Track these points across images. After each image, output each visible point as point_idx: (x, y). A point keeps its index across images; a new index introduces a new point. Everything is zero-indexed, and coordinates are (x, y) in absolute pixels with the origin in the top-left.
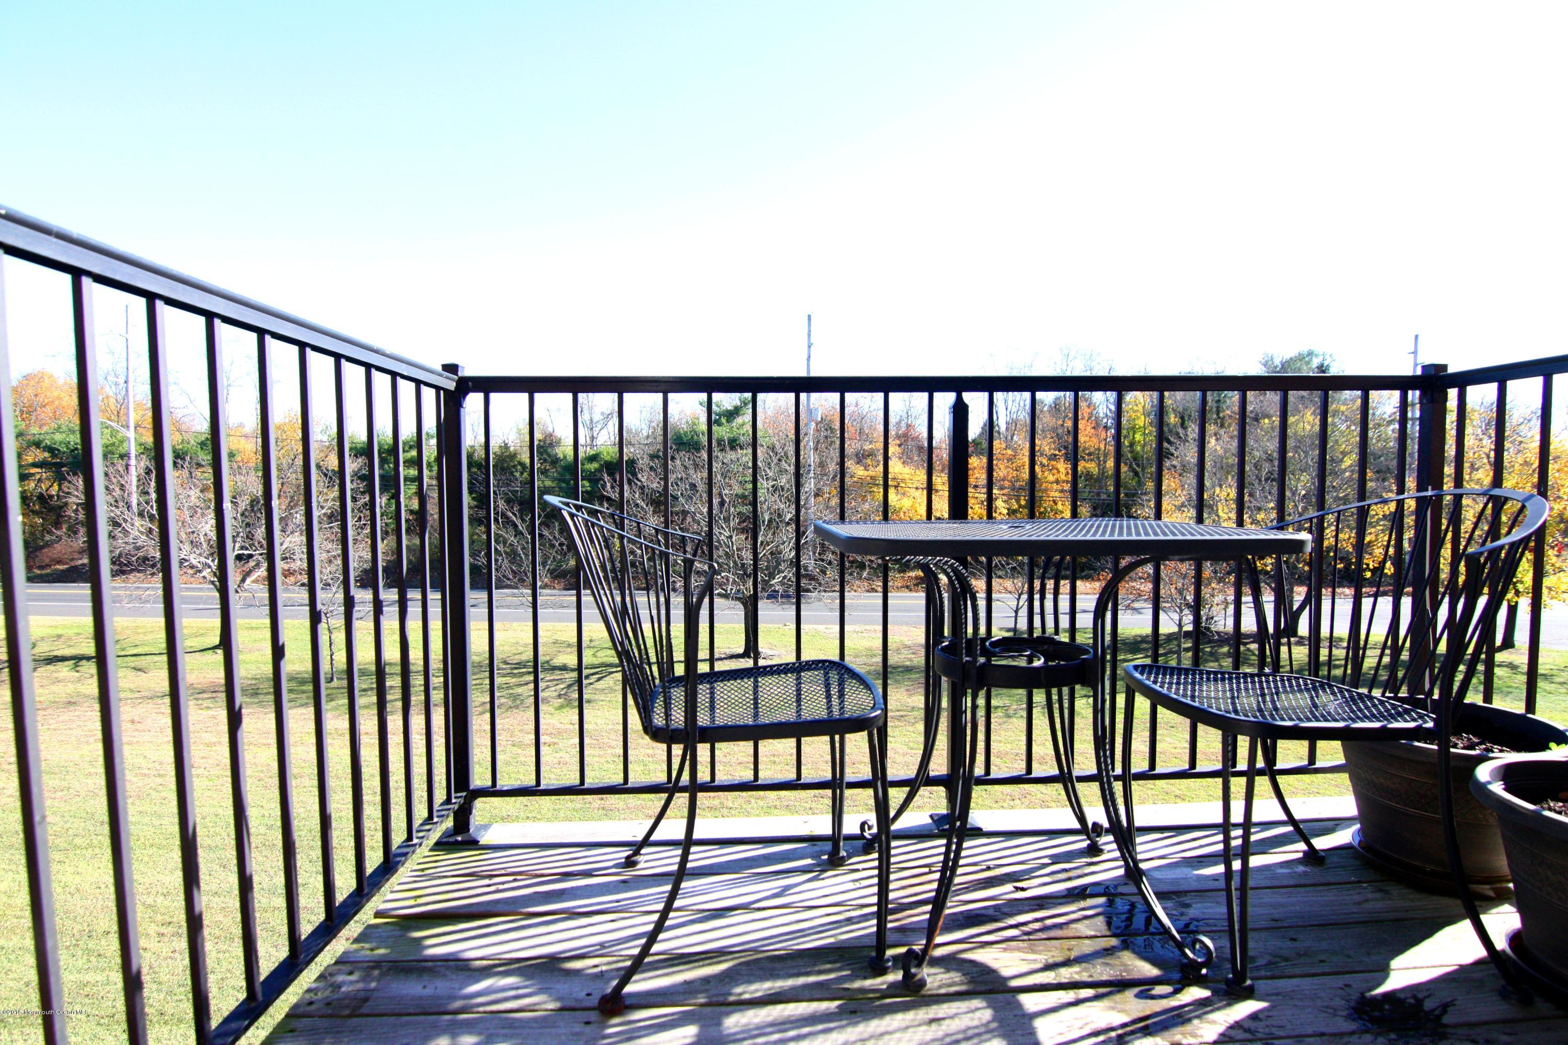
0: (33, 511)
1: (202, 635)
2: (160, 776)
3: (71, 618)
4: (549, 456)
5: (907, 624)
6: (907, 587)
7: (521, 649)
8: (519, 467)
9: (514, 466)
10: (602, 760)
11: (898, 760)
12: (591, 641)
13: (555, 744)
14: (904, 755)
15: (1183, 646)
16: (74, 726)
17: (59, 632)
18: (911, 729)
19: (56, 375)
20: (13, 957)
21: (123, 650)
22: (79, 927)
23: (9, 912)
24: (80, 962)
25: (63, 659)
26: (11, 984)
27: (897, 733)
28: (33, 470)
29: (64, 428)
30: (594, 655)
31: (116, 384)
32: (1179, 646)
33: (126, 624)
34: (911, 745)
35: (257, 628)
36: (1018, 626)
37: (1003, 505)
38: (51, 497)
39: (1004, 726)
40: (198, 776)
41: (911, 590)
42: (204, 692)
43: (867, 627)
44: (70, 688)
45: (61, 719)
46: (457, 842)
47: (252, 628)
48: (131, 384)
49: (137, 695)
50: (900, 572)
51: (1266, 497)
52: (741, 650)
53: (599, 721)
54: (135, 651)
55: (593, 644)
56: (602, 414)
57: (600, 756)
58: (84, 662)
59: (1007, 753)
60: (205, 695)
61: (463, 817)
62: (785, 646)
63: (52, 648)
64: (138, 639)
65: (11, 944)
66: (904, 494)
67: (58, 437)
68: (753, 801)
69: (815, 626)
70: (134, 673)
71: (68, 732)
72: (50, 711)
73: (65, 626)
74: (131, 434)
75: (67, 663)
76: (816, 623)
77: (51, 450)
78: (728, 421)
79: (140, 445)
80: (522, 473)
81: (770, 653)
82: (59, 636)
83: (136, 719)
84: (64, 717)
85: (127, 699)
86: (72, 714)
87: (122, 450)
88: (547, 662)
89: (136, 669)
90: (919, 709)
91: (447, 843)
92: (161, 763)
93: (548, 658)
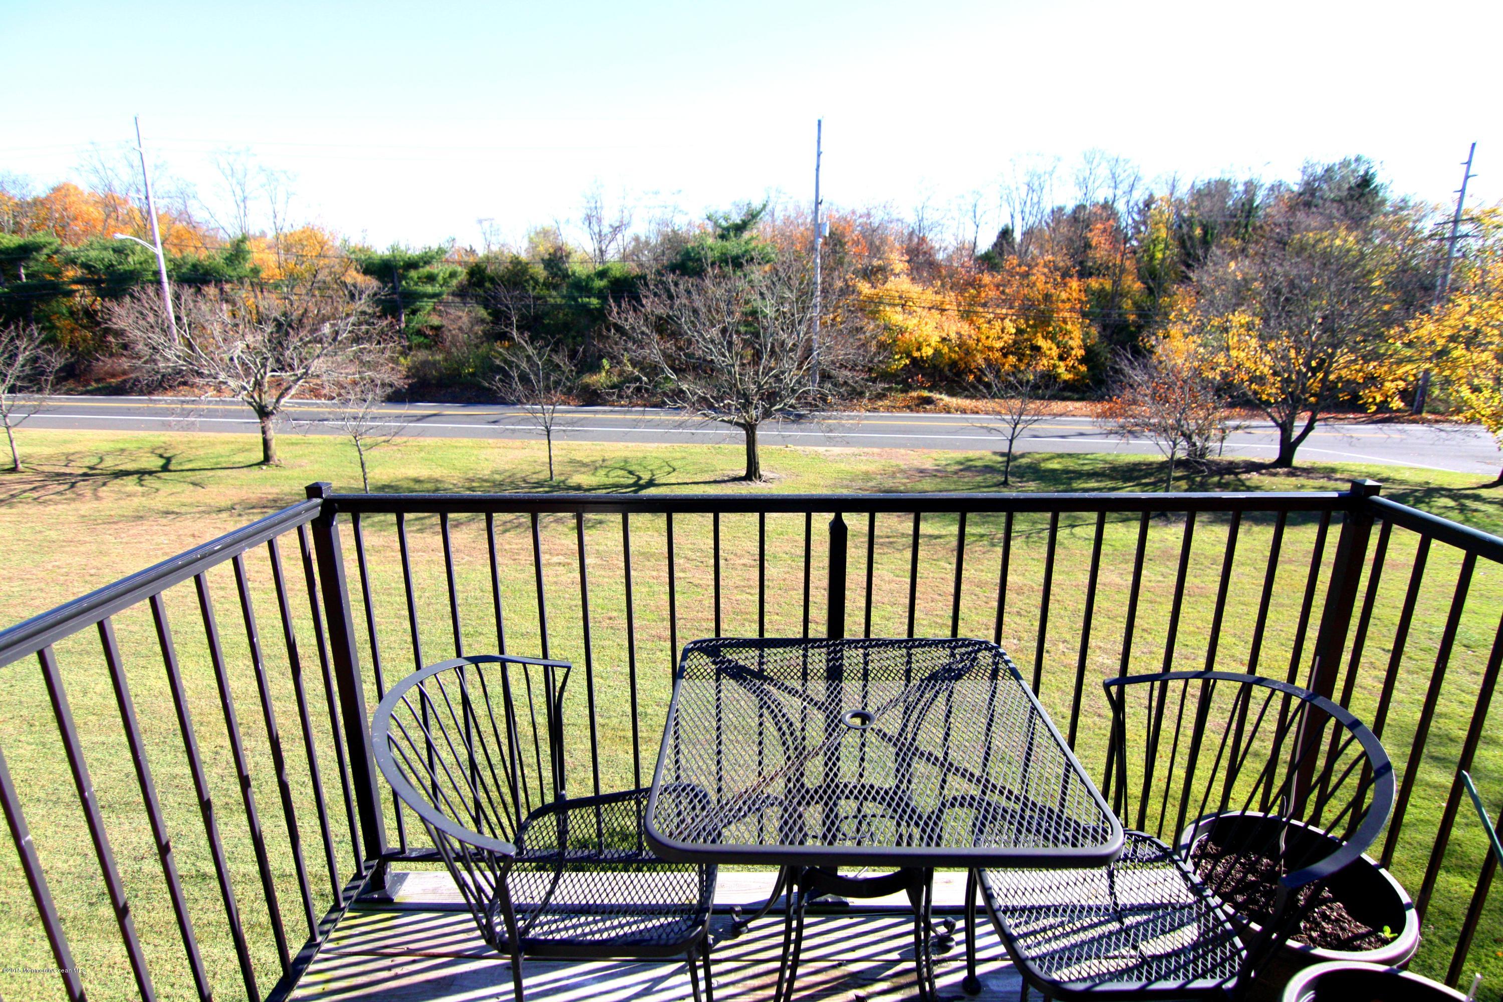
0: (81, 325)
1: (247, 450)
2: (222, 589)
3: (130, 432)
4: (560, 270)
5: (905, 446)
6: (909, 407)
7: (538, 468)
8: (531, 282)
9: (527, 281)
10: (611, 581)
11: (884, 588)
12: (604, 461)
13: (569, 564)
14: (889, 582)
15: (1173, 474)
16: (143, 540)
17: (121, 446)
18: (898, 555)
19: (81, 188)
20: (113, 751)
21: (180, 464)
22: (165, 726)
23: (105, 712)
24: (169, 757)
25: (127, 473)
26: (114, 775)
27: (885, 559)
28: (74, 287)
29: (96, 245)
30: (607, 475)
31: (139, 199)
32: (1170, 474)
33: (179, 439)
34: (897, 572)
35: (297, 444)
36: (1013, 450)
37: (1011, 325)
38: (96, 312)
39: (987, 556)
40: (254, 589)
41: (912, 410)
42: (253, 508)
43: (865, 450)
44: (136, 501)
45: (131, 532)
46: (374, 900)
47: (292, 444)
48: (151, 200)
49: (196, 509)
50: (902, 391)
51: (1280, 324)
52: (743, 473)
53: (609, 543)
54: (190, 466)
55: (605, 464)
56: (611, 226)
57: (609, 577)
58: (146, 477)
59: (987, 583)
60: (255, 511)
61: (378, 881)
62: (785, 469)
63: (117, 462)
64: (192, 454)
65: (111, 740)
66: (910, 314)
67: (93, 254)
68: (747, 624)
69: (816, 448)
70: (191, 487)
71: (138, 545)
72: (121, 525)
73: (125, 441)
74: (159, 251)
75: (130, 477)
76: (817, 445)
77: (86, 266)
78: (735, 236)
79: (170, 261)
80: (534, 288)
81: (771, 475)
82: (123, 450)
83: (196, 533)
84: (133, 531)
85: (186, 513)
86: (140, 528)
87: (154, 268)
88: (563, 482)
89: (194, 484)
90: (908, 535)
91: (365, 901)
92: (221, 577)
93: (563, 478)
